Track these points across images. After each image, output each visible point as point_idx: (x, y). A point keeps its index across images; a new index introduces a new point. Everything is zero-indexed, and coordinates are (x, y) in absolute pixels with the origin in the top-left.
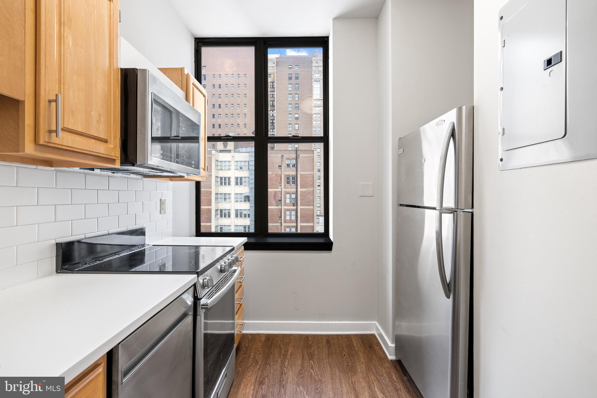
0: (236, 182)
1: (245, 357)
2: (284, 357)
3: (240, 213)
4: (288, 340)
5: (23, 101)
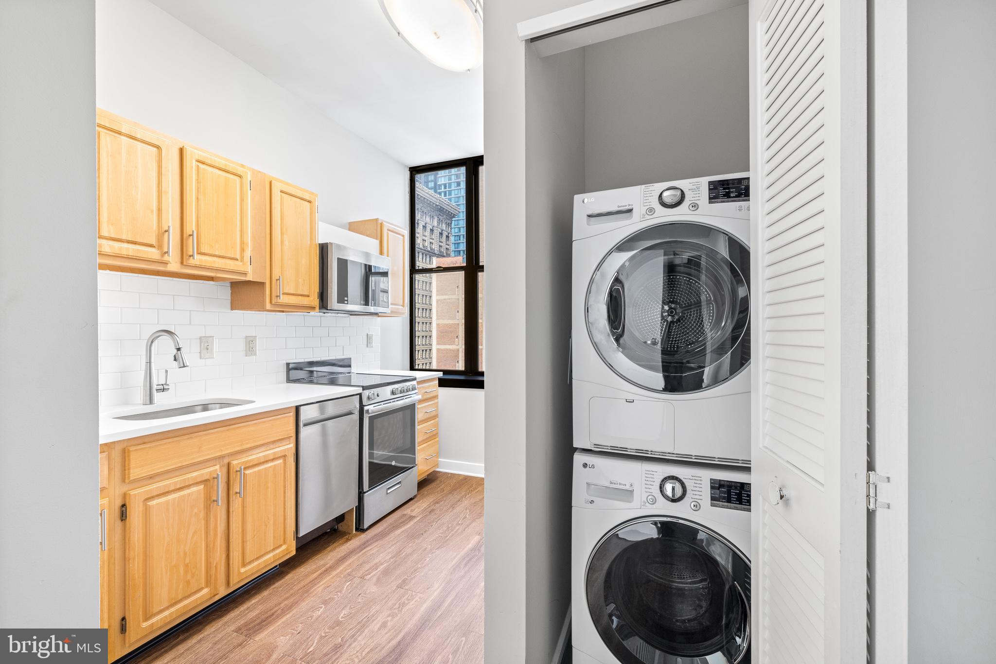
5: (266, 283)
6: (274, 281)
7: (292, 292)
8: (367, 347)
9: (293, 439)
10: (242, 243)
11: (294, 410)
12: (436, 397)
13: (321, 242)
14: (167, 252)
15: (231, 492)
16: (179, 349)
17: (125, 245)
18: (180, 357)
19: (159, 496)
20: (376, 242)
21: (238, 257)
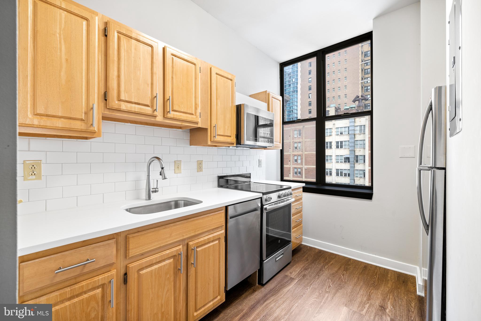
0: (337, 146)
1: (302, 256)
2: (326, 263)
3: (341, 172)
4: (333, 257)
5: (208, 128)
6: (212, 127)
7: (222, 134)
8: (259, 167)
9: (224, 227)
10: (196, 104)
11: (224, 209)
12: (301, 199)
13: (237, 104)
14: (156, 110)
15: (189, 263)
16: (162, 168)
17: (134, 105)
18: (163, 173)
19: (147, 267)
20: (266, 105)
21: (194, 113)
